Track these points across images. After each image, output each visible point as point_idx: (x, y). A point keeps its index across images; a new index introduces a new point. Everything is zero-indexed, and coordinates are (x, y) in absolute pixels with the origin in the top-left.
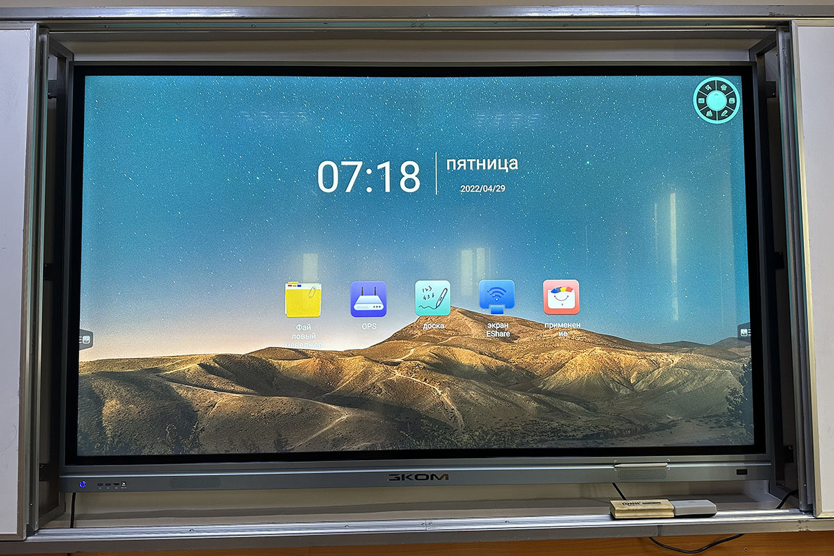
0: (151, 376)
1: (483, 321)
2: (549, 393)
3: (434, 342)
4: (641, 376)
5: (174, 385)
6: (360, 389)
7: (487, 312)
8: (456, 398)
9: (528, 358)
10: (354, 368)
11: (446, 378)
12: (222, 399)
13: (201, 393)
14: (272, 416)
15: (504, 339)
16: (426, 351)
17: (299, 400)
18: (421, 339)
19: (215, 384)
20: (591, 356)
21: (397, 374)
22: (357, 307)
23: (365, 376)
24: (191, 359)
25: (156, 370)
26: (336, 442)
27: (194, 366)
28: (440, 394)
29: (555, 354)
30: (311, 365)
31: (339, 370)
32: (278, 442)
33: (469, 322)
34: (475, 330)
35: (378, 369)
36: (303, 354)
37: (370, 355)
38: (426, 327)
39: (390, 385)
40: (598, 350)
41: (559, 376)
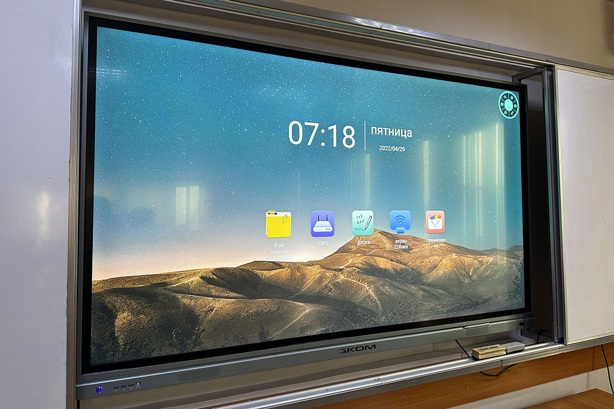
0: (160, 290)
1: (392, 238)
2: (429, 285)
3: (364, 253)
4: (475, 270)
5: (179, 296)
6: (317, 289)
7: (394, 232)
8: (378, 292)
9: (418, 263)
10: (314, 273)
11: (372, 278)
12: (218, 304)
13: (202, 300)
14: (257, 314)
15: (404, 250)
16: (358, 260)
17: (276, 300)
18: (356, 252)
19: (214, 292)
20: (451, 260)
21: (342, 277)
22: (315, 230)
23: (320, 280)
24: (194, 273)
25: (165, 284)
26: (303, 329)
27: (196, 279)
28: (368, 289)
29: (432, 259)
30: (284, 273)
31: (304, 276)
32: (262, 334)
33: (384, 239)
34: (388, 245)
35: (329, 274)
36: (278, 265)
37: (325, 264)
38: (359, 243)
39: (337, 285)
40: (454, 256)
41: (434, 273)
